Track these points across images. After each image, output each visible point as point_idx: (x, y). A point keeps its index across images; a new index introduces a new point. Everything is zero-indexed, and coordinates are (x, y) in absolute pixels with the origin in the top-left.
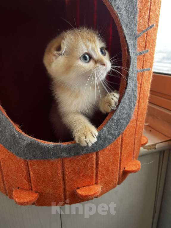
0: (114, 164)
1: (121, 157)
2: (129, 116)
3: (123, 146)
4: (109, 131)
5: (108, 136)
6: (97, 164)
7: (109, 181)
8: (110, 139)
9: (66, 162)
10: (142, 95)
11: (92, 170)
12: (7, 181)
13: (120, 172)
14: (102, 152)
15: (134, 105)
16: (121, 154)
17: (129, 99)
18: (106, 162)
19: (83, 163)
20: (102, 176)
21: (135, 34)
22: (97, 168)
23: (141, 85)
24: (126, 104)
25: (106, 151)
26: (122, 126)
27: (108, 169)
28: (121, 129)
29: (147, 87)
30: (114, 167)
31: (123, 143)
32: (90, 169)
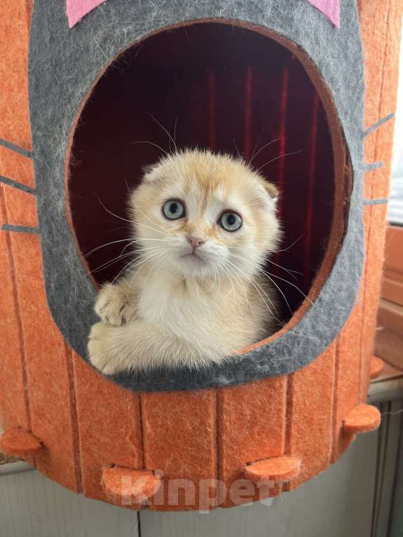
0: (322, 407)
1: (335, 391)
2: (351, 297)
3: (340, 366)
4: (313, 327)
5: (313, 338)
6: (289, 403)
7: (313, 450)
8: (315, 345)
9: (226, 398)
10: (371, 256)
11: (280, 417)
12: (87, 450)
13: (334, 429)
14: (300, 374)
15: (360, 274)
16: (336, 385)
17: (351, 258)
18: (307, 401)
19: (261, 402)
20: (298, 434)
21: (360, 130)
22: (289, 413)
23: (369, 234)
24: (345, 269)
25: (308, 373)
26: (338, 318)
27: (311, 419)
28: (337, 324)
29: (380, 240)
30: (323, 414)
31: (340, 360)
32: (276, 416)
